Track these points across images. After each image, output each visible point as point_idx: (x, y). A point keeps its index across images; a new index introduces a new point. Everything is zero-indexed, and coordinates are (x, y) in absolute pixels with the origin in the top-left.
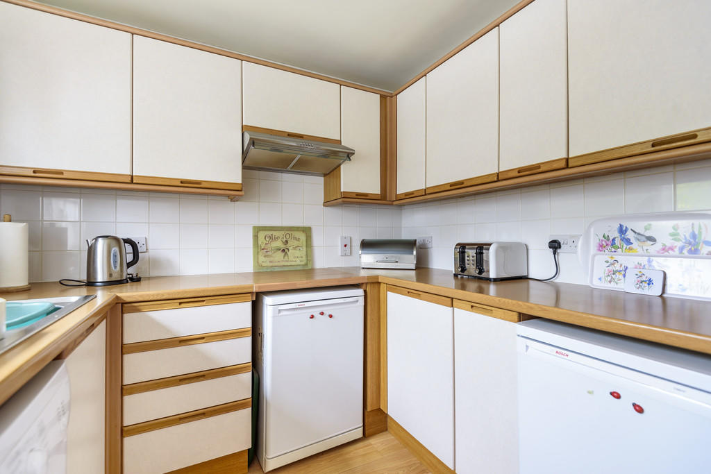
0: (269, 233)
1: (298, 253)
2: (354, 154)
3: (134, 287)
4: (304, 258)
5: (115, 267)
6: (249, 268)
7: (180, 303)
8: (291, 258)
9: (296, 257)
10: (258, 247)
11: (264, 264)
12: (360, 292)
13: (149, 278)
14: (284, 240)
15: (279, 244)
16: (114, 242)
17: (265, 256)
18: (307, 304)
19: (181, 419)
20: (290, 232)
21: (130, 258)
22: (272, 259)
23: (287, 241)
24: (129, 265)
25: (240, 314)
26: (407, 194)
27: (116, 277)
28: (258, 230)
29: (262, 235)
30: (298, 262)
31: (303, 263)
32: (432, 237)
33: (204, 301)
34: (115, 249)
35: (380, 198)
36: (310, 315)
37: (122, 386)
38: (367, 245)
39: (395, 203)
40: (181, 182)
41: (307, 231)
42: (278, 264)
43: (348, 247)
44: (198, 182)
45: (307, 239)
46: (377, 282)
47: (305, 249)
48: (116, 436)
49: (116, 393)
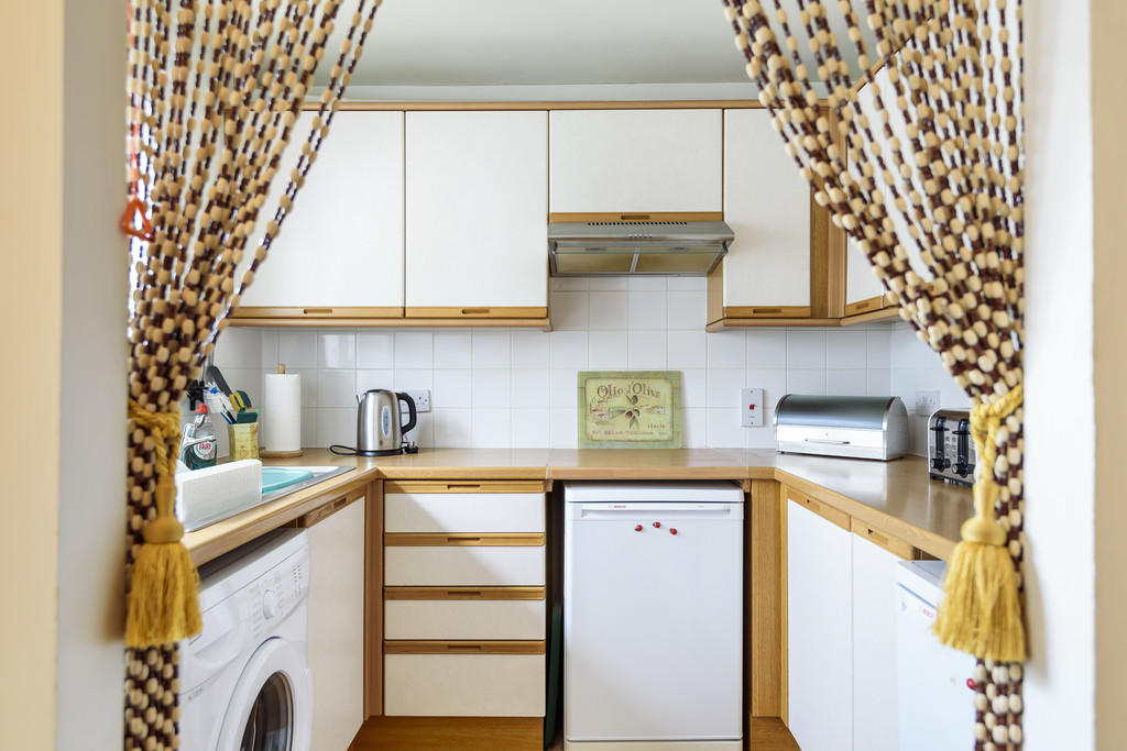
0: (605, 383)
1: (654, 419)
2: (732, 239)
3: (411, 460)
4: (668, 429)
5: (386, 432)
6: (572, 442)
7: (449, 486)
8: (644, 428)
9: (652, 425)
10: (586, 405)
11: (596, 437)
12: (736, 495)
13: (434, 449)
14: (631, 395)
15: (621, 402)
16: (386, 400)
17: (597, 423)
18: (629, 507)
19: (452, 647)
20: (641, 382)
21: (406, 420)
22: (608, 428)
23: (635, 398)
24: (405, 430)
25: (528, 511)
26: (860, 306)
27: (388, 446)
28: (586, 378)
29: (592, 386)
30: (656, 436)
31: (665, 437)
32: (938, 392)
33: (478, 486)
34: (387, 408)
35: (809, 315)
36: (635, 526)
37: (384, 586)
38: (790, 406)
39: (843, 322)
40: (464, 312)
41: (674, 379)
42: (619, 437)
43: (758, 410)
44: (486, 310)
45: (673, 394)
46: (772, 481)
47: (668, 411)
48: (378, 647)
49: (378, 593)
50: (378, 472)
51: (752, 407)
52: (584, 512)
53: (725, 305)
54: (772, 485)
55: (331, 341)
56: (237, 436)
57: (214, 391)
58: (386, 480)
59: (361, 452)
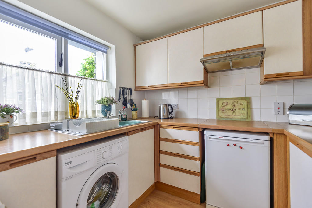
0: (225, 101)
1: (241, 112)
2: (265, 51)
4: (246, 115)
5: (165, 113)
6: (215, 117)
7: (174, 127)
8: (237, 114)
9: (240, 114)
10: (219, 108)
11: (222, 116)
12: (267, 138)
14: (233, 104)
15: (230, 106)
16: (165, 106)
17: (222, 113)
18: (224, 138)
19: (175, 169)
20: (236, 101)
21: (170, 111)
22: (226, 114)
23: (234, 106)
24: (170, 113)
25: (194, 136)
27: (166, 116)
28: (218, 100)
29: (221, 102)
30: (242, 116)
31: (245, 117)
33: (181, 128)
34: (165, 108)
35: (302, 74)
36: (227, 144)
37: (160, 150)
38: (294, 108)
40: (182, 84)
41: (248, 100)
42: (229, 117)
43: (281, 110)
44: (187, 83)
45: (247, 104)
46: (283, 134)
47: (246, 109)
48: (158, 165)
49: (158, 152)
50: (158, 123)
51: (279, 108)
52: (210, 138)
53: (264, 74)
54: (283, 136)
56: (133, 113)
57: (129, 104)
58: (160, 125)
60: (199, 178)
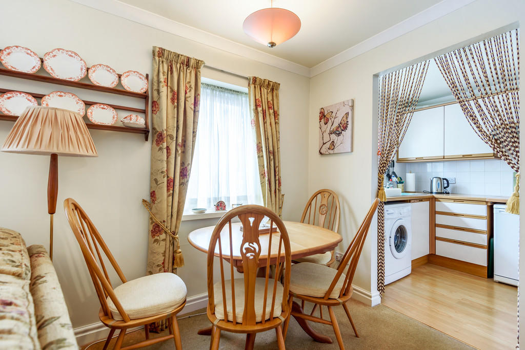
5: (439, 188)
7: (454, 201)
16: (439, 179)
19: (454, 241)
21: (446, 185)
24: (445, 188)
25: (483, 210)
27: (439, 191)
33: (464, 201)
34: (439, 182)
37: (435, 224)
40: (463, 156)
44: (471, 155)
48: (433, 238)
49: (433, 225)
50: (433, 196)
52: (500, 211)
55: (429, 165)
56: (399, 187)
57: (394, 177)
58: (436, 198)
59: (432, 193)
60: (485, 251)
